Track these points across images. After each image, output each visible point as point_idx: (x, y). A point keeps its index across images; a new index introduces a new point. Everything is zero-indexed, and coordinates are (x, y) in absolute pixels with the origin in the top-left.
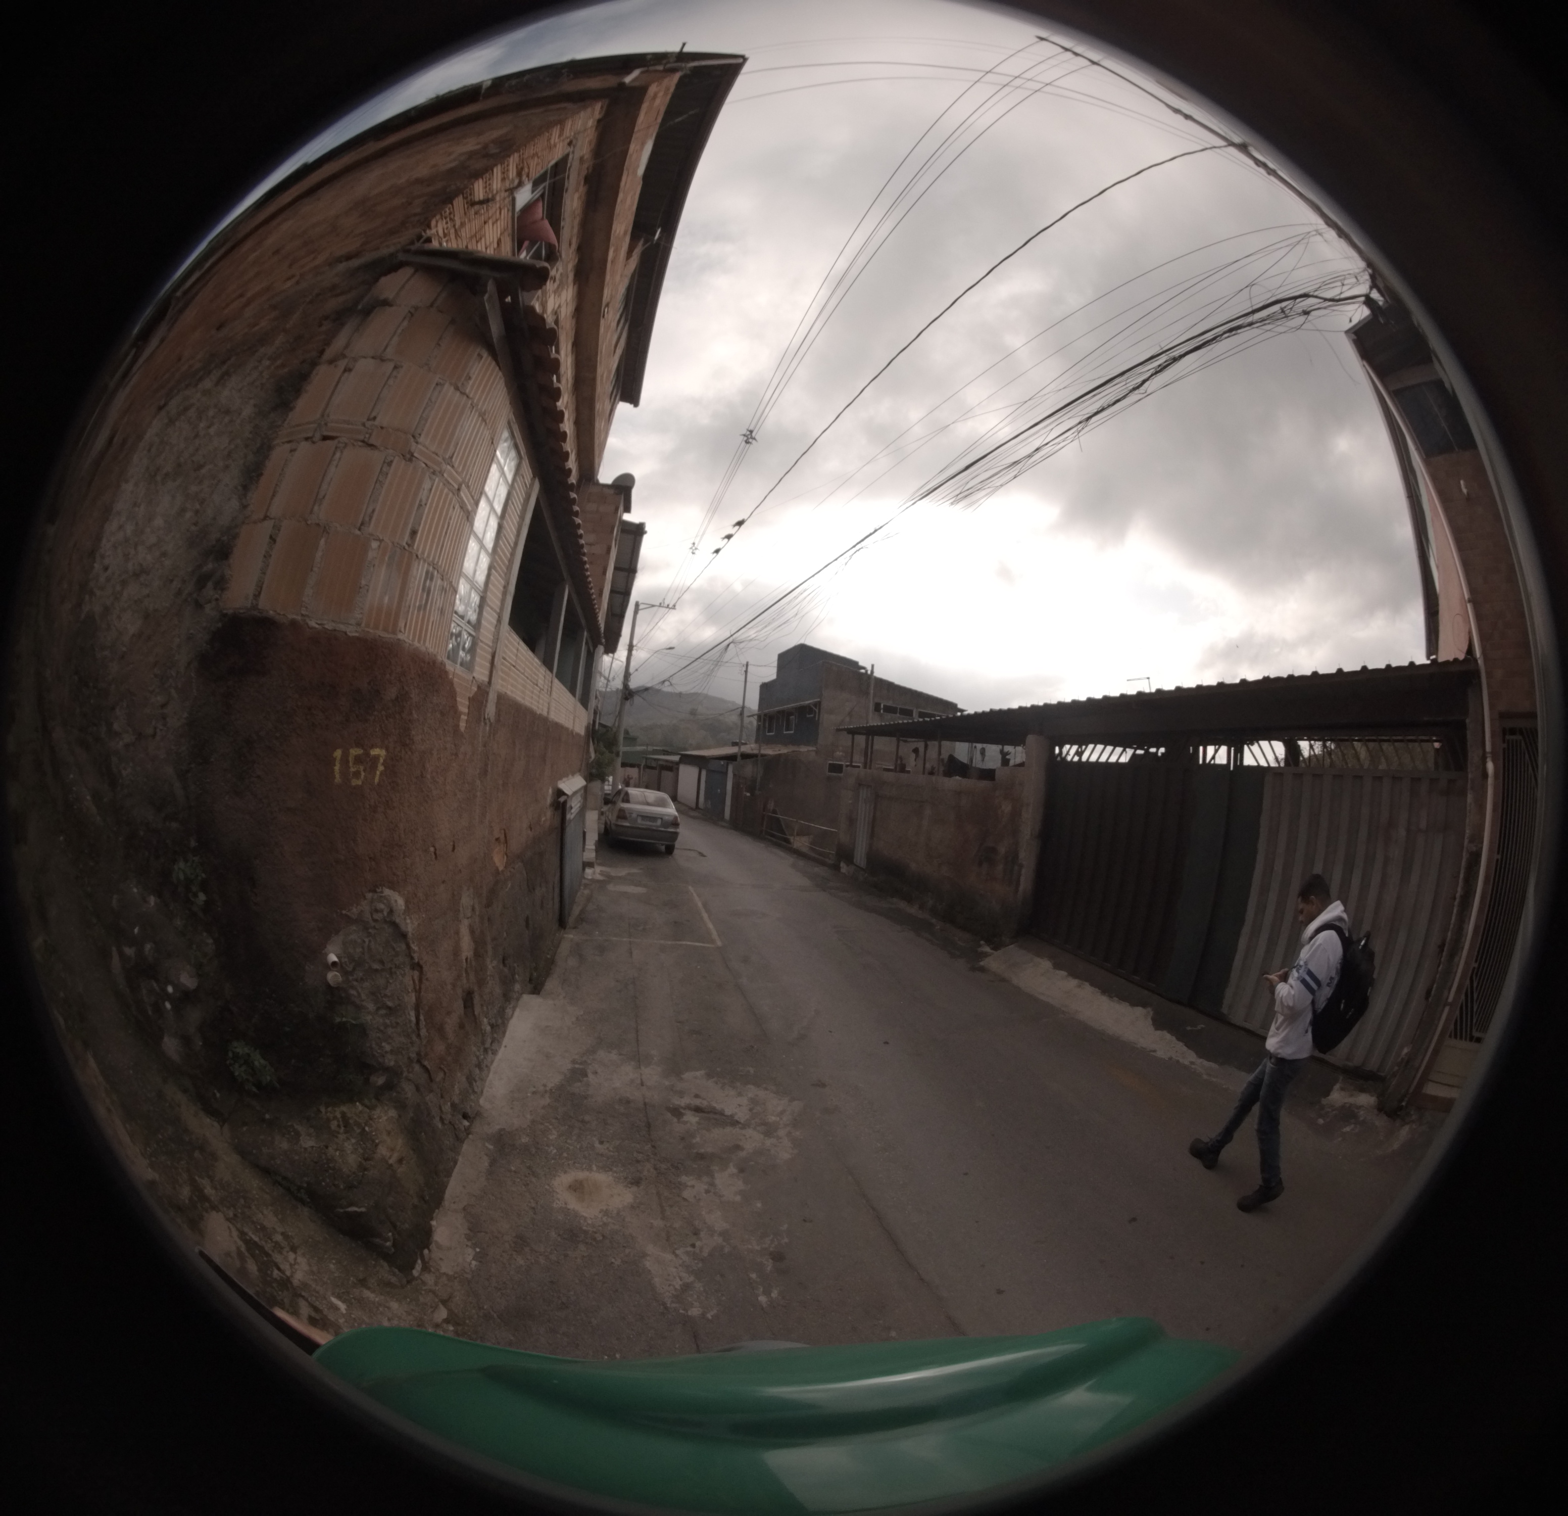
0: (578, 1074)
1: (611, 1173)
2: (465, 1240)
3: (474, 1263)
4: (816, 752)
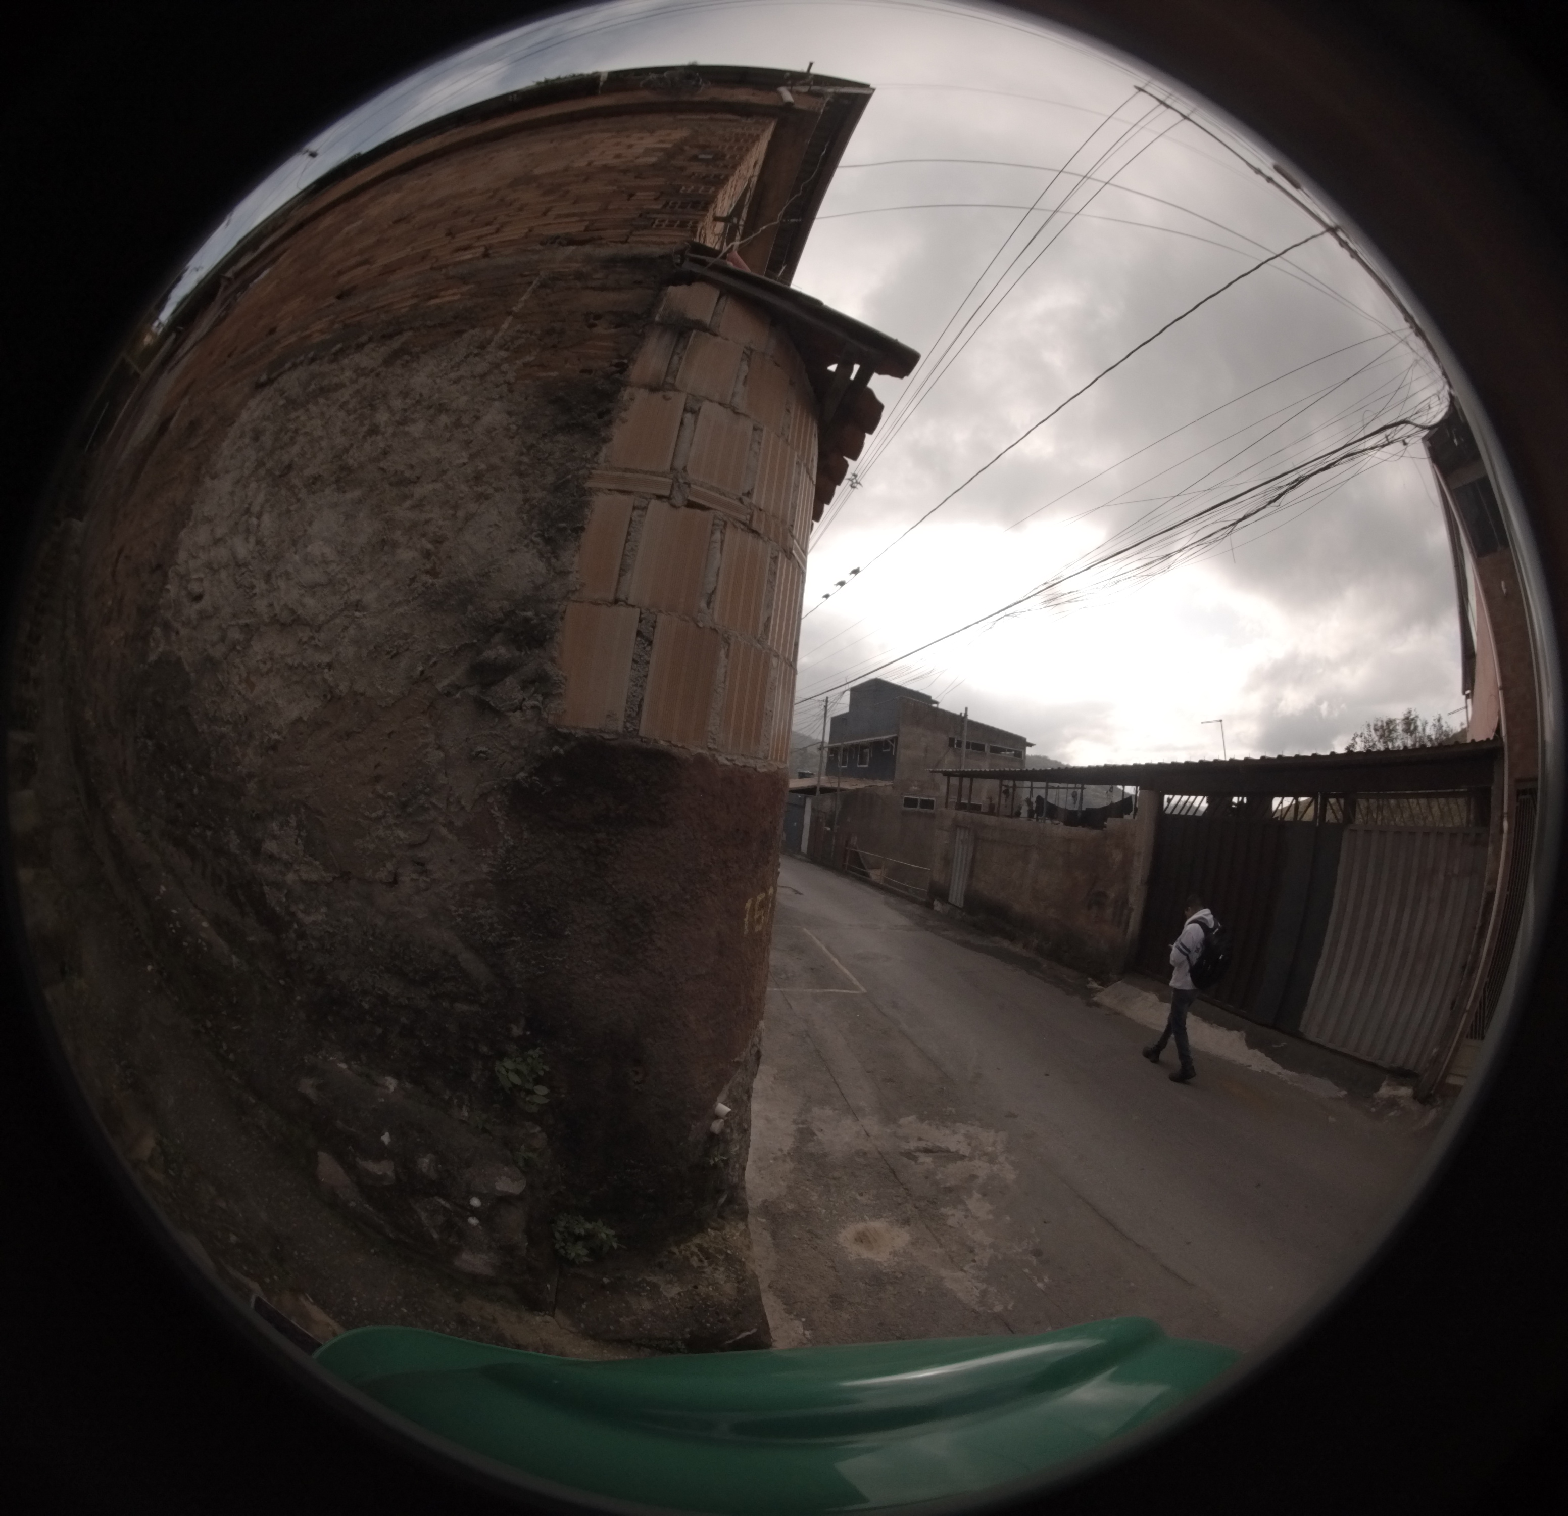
0: (805, 1134)
1: (883, 1219)
2: (787, 1315)
3: (807, 1332)
4: (893, 787)
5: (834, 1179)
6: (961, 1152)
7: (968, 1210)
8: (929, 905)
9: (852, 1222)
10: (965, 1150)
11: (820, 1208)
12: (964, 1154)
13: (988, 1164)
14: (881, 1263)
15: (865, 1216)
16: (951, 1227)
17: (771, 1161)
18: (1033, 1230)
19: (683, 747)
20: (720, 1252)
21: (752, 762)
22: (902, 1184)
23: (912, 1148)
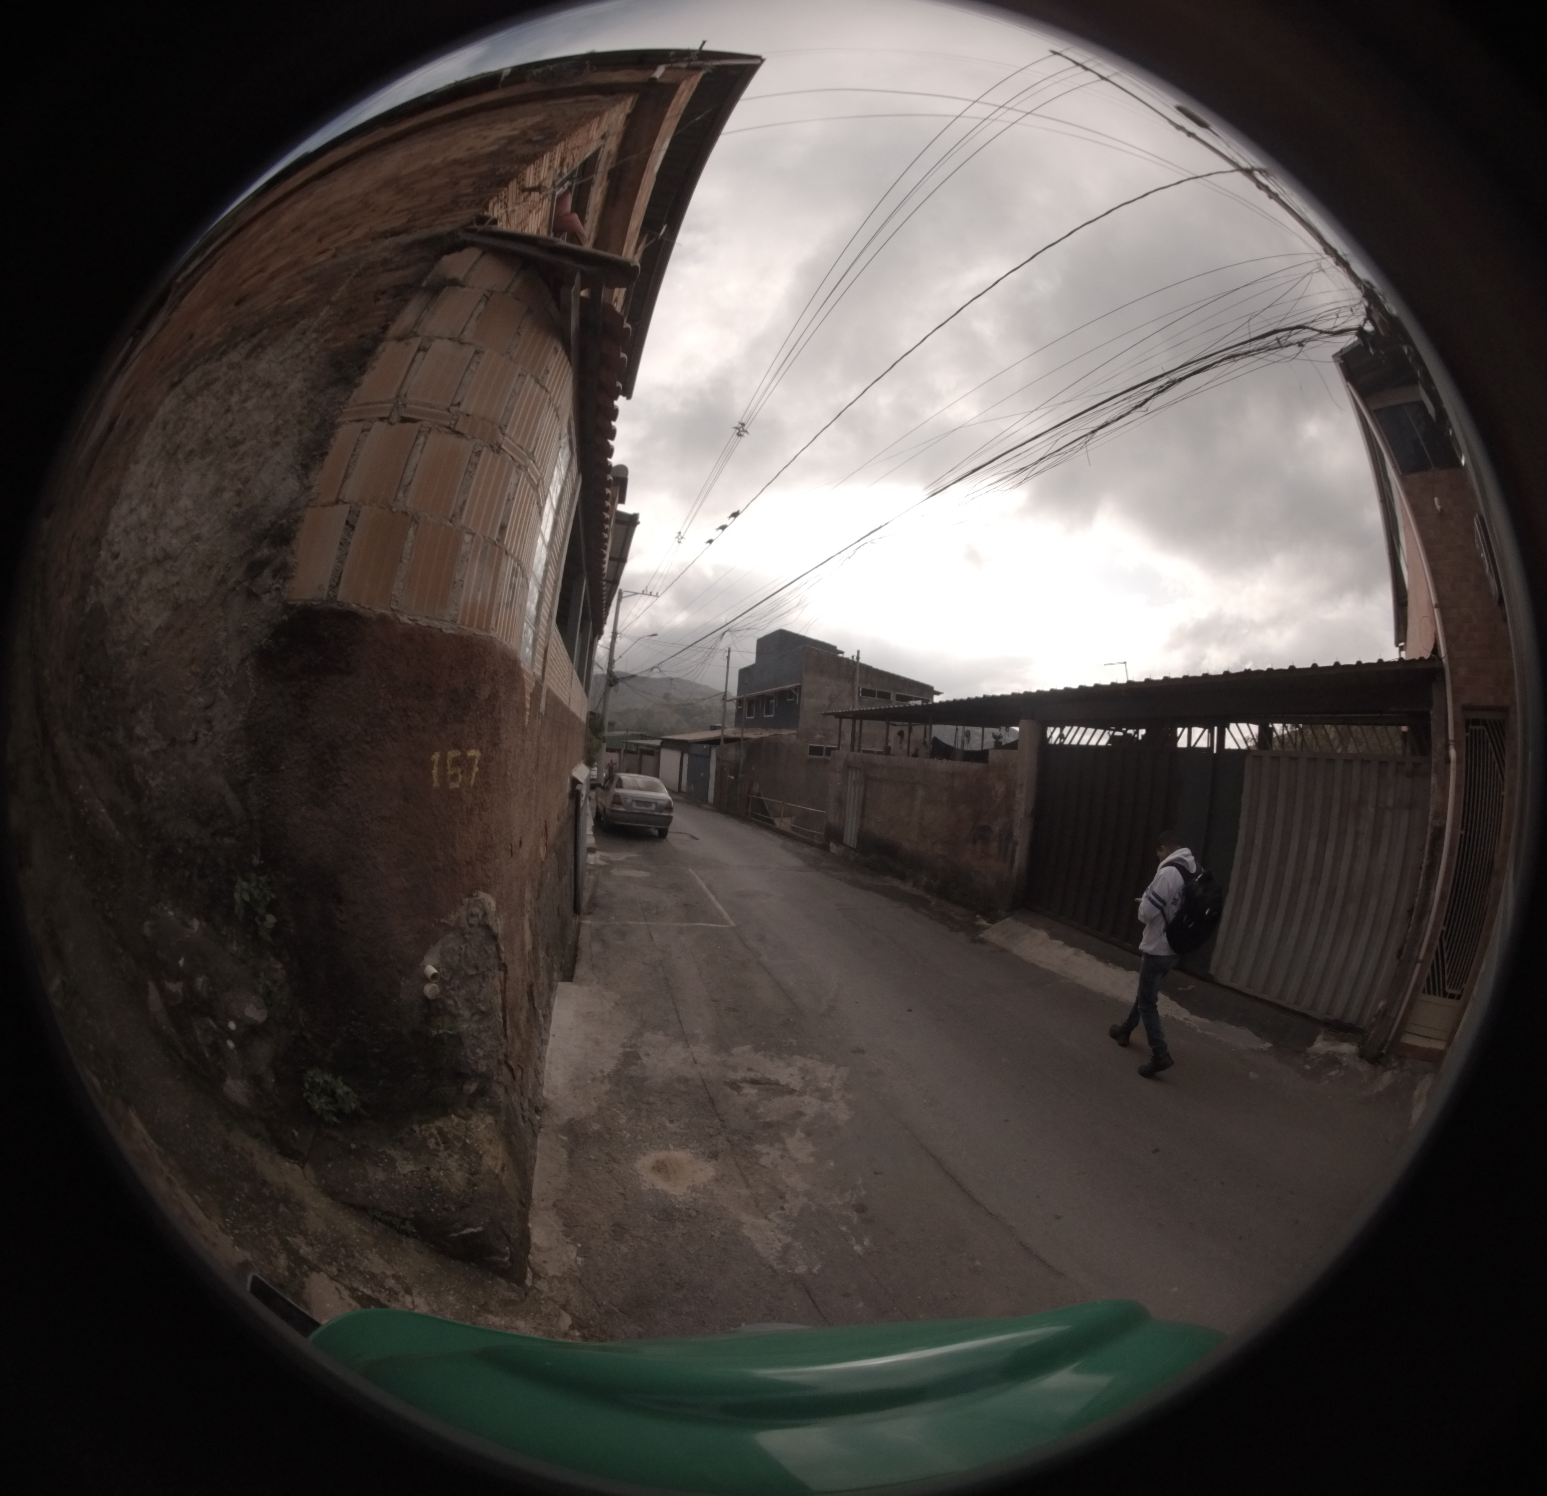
0: (630, 1057)
1: (688, 1150)
2: (564, 1237)
3: (580, 1259)
4: (798, 735)
5: (648, 1103)
6: (791, 1086)
7: (785, 1150)
8: (825, 848)
9: (655, 1149)
10: (796, 1083)
11: (625, 1132)
12: (794, 1088)
13: (819, 1102)
14: (675, 1196)
15: (670, 1145)
16: (763, 1167)
17: (589, 1082)
18: (860, 1181)
19: (370, 609)
20: (458, 1139)
21: (437, 624)
22: (718, 1115)
23: (739, 1078)
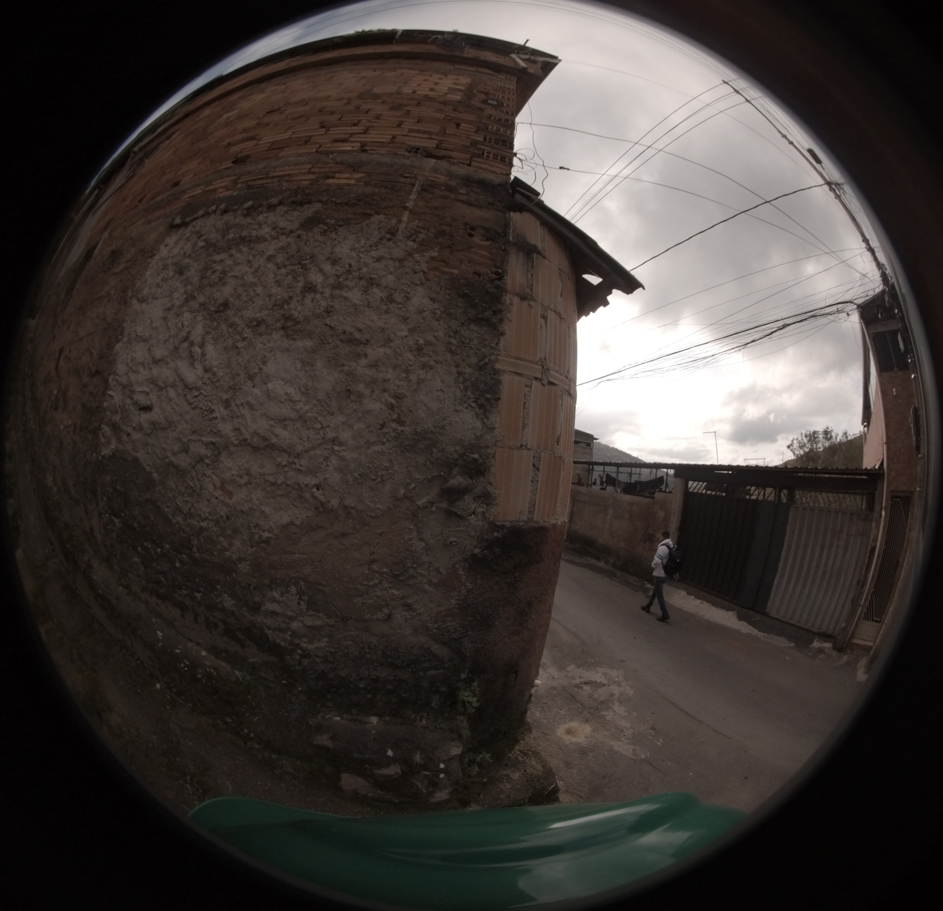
1: (575, 721)
5: (545, 703)
6: (603, 683)
7: (615, 711)
9: (561, 725)
13: (618, 688)
14: (582, 743)
15: (567, 721)
16: (609, 721)
18: (648, 718)
20: (530, 750)
22: (578, 702)
23: (578, 683)
